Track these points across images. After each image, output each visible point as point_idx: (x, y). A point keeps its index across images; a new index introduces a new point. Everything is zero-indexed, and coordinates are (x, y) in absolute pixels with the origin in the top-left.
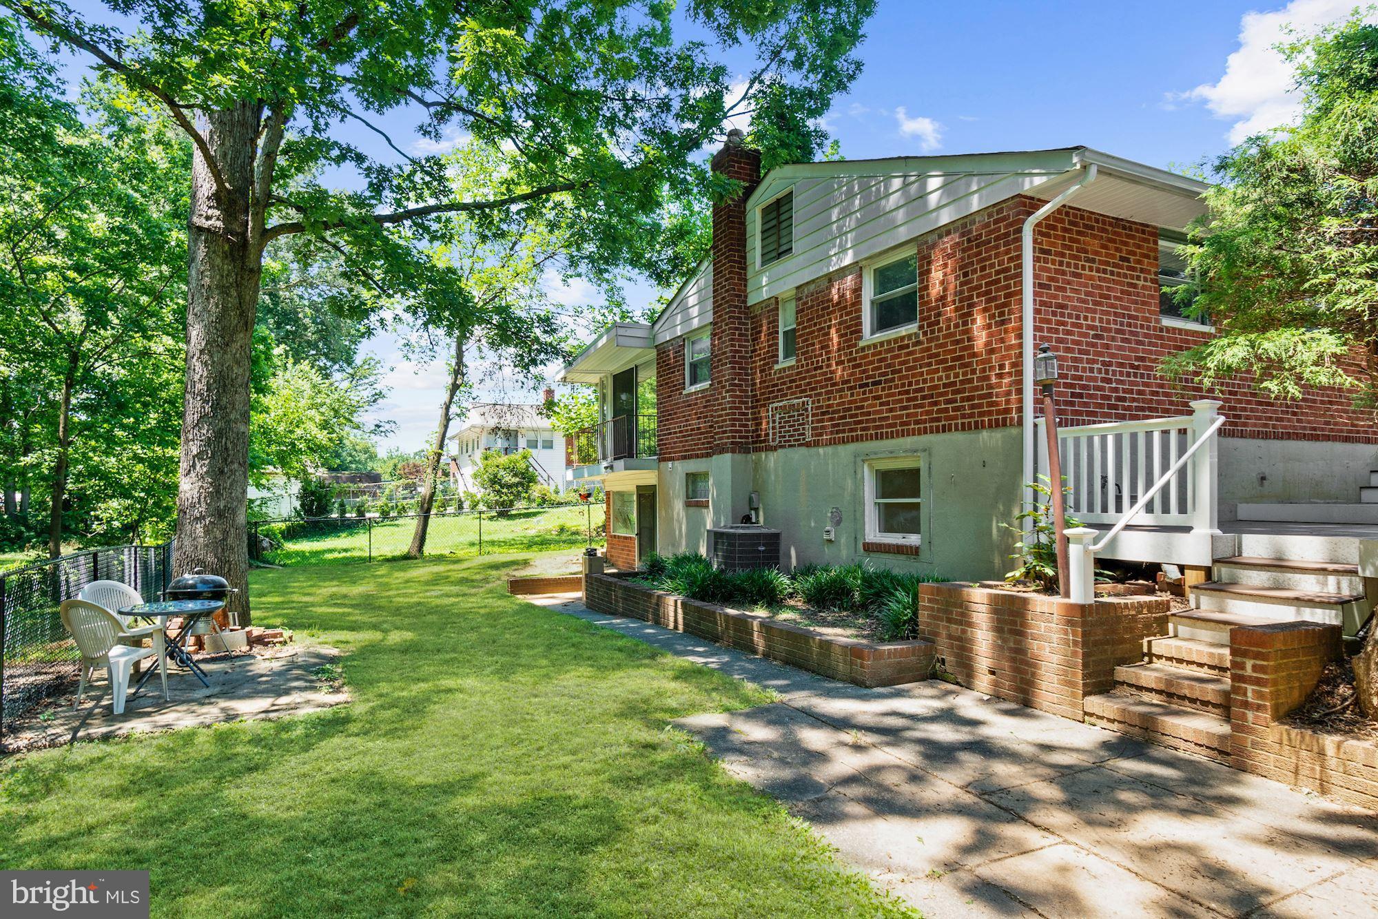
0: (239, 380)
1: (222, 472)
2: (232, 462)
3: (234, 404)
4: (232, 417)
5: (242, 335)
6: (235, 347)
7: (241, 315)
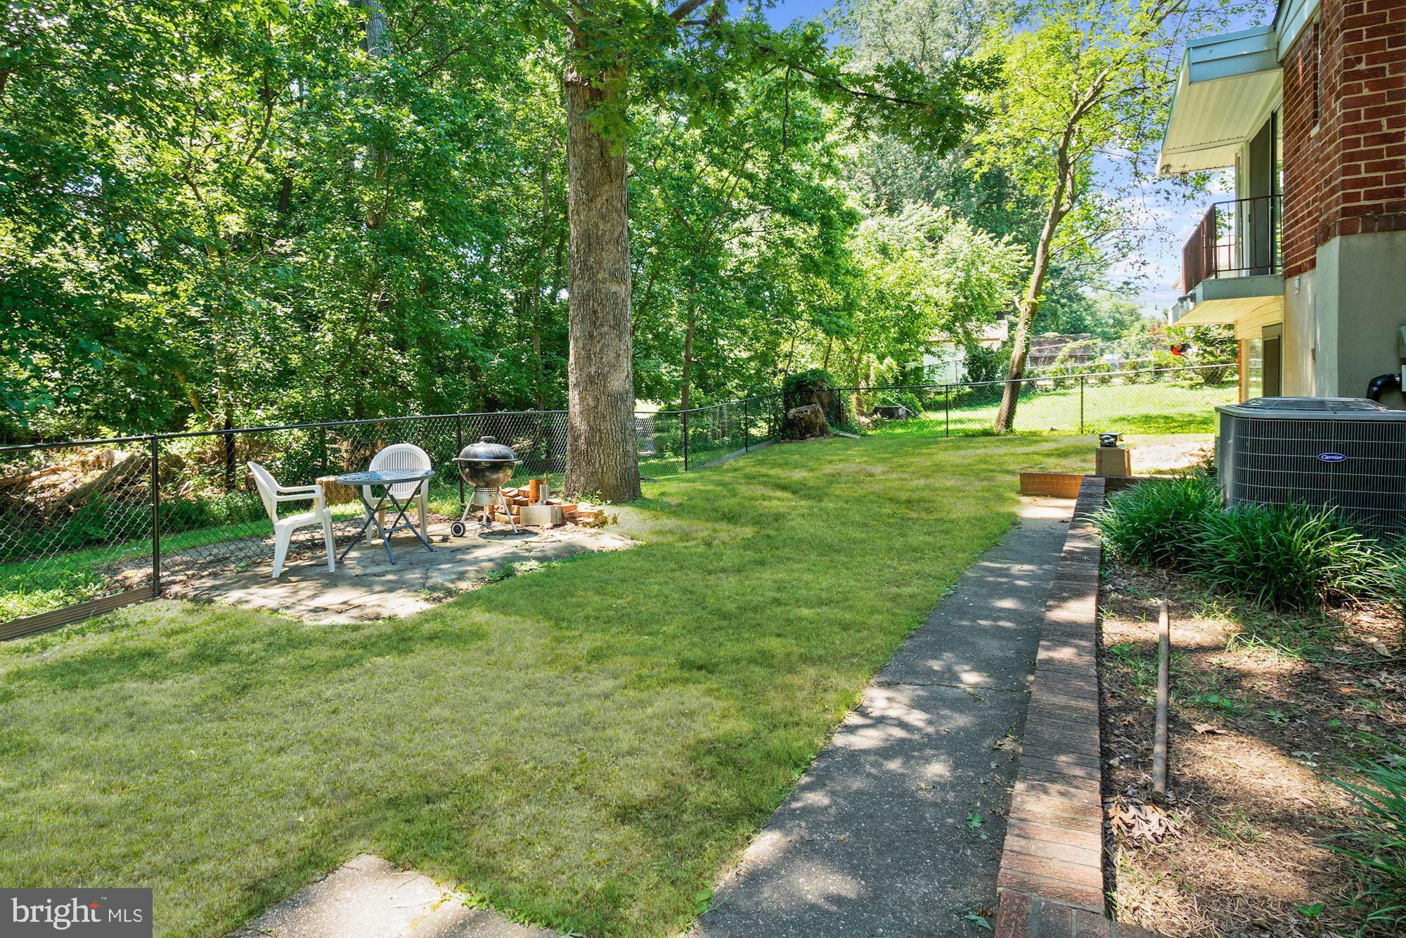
0: (607, 237)
1: (591, 336)
2: (602, 325)
3: (600, 263)
4: (600, 276)
5: (606, 187)
6: (599, 202)
7: (604, 165)
